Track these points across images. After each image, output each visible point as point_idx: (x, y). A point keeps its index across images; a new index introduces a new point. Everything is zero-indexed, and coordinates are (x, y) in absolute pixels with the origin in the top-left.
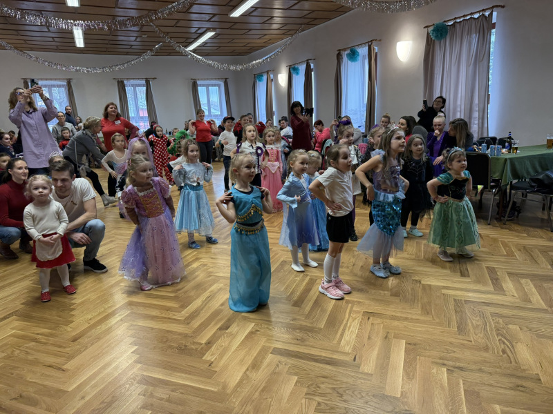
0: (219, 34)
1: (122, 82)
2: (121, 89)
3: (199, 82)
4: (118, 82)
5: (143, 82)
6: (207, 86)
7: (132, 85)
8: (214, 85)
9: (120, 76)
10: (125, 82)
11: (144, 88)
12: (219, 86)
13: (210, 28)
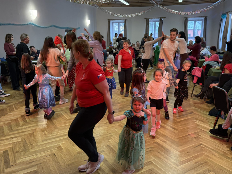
1: (148, 20)
2: (147, 24)
3: (188, 19)
4: (147, 20)
5: (159, 19)
6: (195, 21)
7: (153, 21)
8: (200, 20)
9: (147, 17)
10: (150, 20)
11: (159, 22)
12: (202, 20)
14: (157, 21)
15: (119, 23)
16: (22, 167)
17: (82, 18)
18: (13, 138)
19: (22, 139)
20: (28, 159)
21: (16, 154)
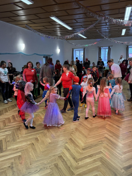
1: (100, 48)
2: (99, 50)
3: (129, 46)
5: (108, 47)
7: (104, 49)
9: (100, 46)
13: (124, 28)
14: (107, 49)
15: (80, 50)
16: (11, 152)
17: (55, 48)
18: (6, 131)
19: (12, 132)
20: (15, 146)
21: (8, 143)
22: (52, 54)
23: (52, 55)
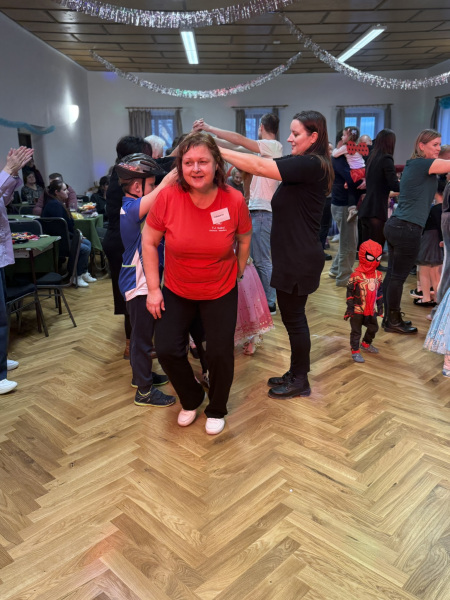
0: (390, 33)
1: (243, 112)
2: (239, 121)
4: (238, 112)
6: (359, 116)
7: (254, 116)
8: (370, 115)
9: (241, 104)
10: (246, 111)
12: (376, 115)
13: (376, 23)
22: (49, 126)
23: (51, 130)
